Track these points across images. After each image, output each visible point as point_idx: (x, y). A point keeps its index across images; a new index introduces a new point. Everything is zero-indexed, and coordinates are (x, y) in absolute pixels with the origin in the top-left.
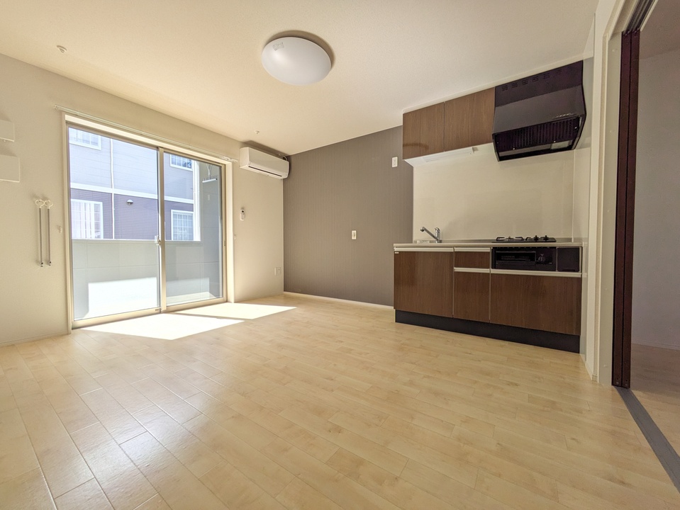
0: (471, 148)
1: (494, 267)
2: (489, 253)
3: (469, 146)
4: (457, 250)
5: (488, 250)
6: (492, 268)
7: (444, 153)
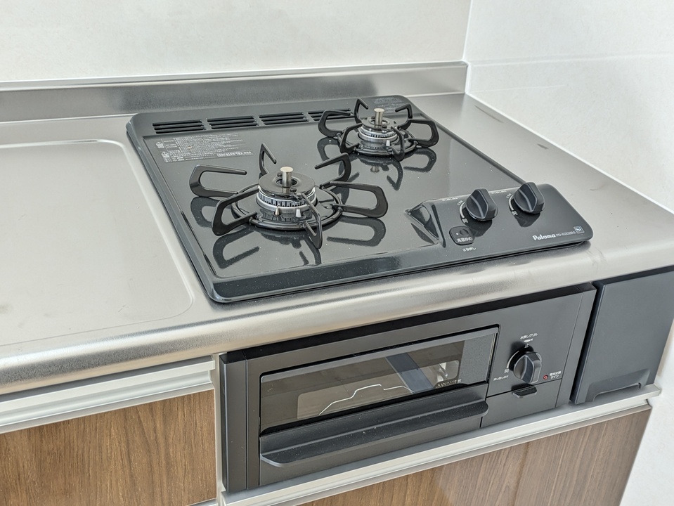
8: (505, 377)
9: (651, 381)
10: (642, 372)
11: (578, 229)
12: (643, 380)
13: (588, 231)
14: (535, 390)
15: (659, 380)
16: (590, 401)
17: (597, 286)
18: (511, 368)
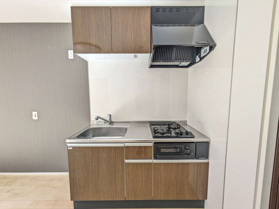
0: (133, 54)
1: (155, 158)
2: (151, 147)
3: (132, 53)
4: (126, 145)
5: (151, 144)
6: (154, 159)
7: (112, 54)
8: (185, 152)
13: (194, 136)
17: (196, 143)
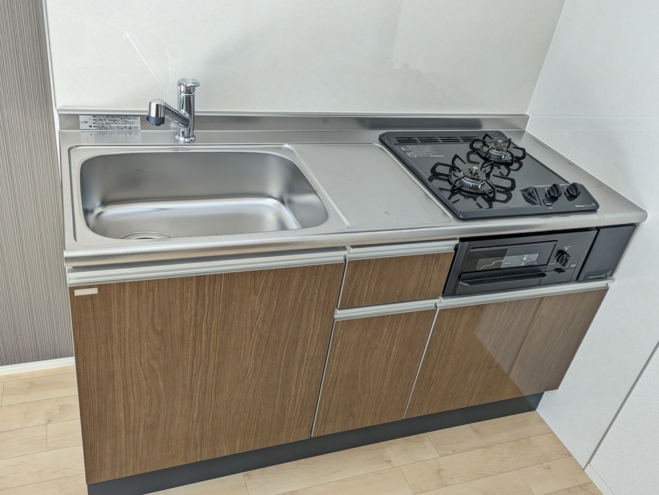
1: (451, 292)
2: (445, 255)
8: (554, 264)
9: (611, 275)
10: (609, 270)
11: (594, 204)
12: (608, 274)
13: (598, 206)
14: (564, 271)
15: (614, 276)
16: (586, 280)
17: (598, 229)
18: (557, 261)
